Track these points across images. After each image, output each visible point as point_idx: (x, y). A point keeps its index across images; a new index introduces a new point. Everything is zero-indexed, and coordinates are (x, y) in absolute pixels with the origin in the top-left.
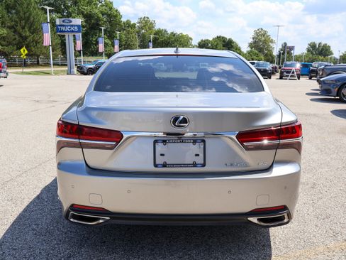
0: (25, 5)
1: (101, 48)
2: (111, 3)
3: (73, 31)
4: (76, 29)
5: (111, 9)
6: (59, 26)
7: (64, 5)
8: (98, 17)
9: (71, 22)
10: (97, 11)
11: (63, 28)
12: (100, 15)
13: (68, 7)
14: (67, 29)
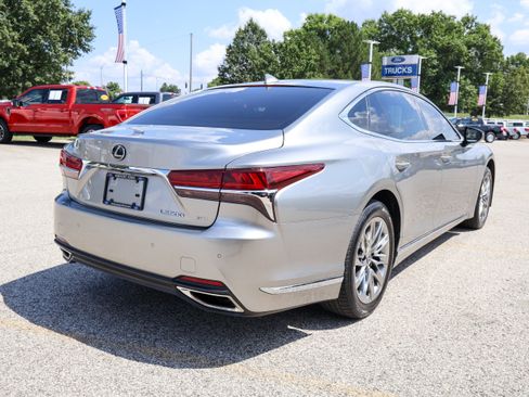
0: (353, 42)
1: (453, 98)
2: (487, 28)
3: (405, 74)
4: (410, 70)
5: (484, 37)
6: (388, 66)
7: (411, 38)
8: (461, 52)
9: (403, 60)
10: (459, 42)
11: (391, 70)
12: (465, 48)
13: (416, 39)
14: (397, 70)
